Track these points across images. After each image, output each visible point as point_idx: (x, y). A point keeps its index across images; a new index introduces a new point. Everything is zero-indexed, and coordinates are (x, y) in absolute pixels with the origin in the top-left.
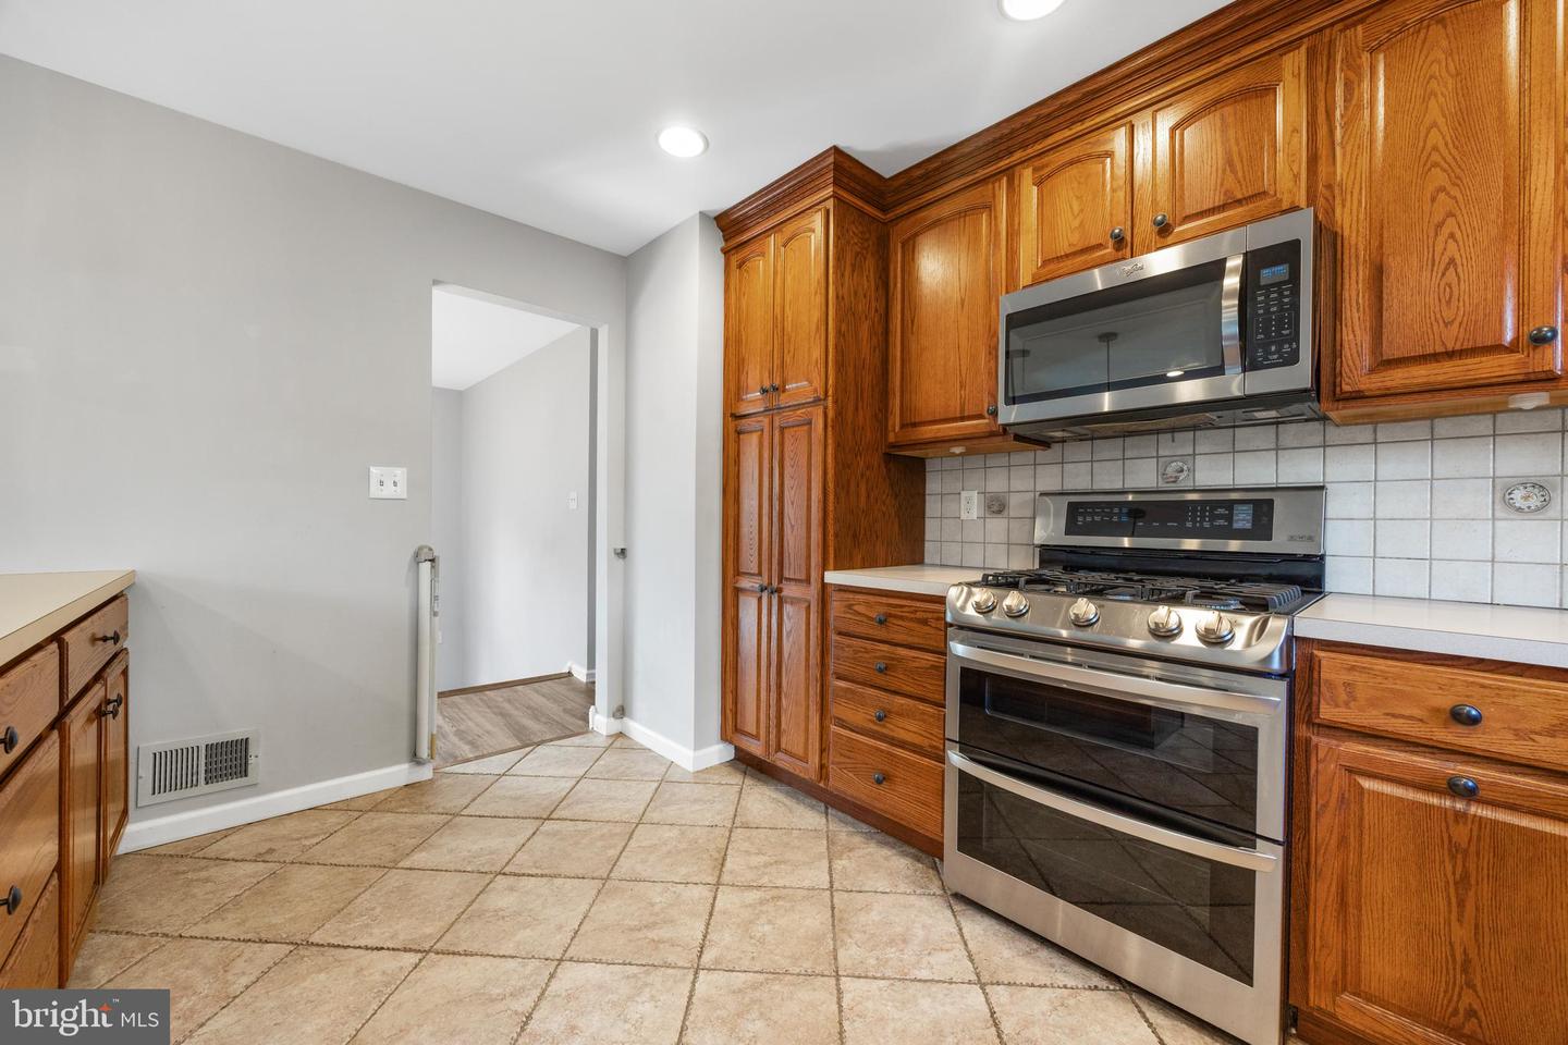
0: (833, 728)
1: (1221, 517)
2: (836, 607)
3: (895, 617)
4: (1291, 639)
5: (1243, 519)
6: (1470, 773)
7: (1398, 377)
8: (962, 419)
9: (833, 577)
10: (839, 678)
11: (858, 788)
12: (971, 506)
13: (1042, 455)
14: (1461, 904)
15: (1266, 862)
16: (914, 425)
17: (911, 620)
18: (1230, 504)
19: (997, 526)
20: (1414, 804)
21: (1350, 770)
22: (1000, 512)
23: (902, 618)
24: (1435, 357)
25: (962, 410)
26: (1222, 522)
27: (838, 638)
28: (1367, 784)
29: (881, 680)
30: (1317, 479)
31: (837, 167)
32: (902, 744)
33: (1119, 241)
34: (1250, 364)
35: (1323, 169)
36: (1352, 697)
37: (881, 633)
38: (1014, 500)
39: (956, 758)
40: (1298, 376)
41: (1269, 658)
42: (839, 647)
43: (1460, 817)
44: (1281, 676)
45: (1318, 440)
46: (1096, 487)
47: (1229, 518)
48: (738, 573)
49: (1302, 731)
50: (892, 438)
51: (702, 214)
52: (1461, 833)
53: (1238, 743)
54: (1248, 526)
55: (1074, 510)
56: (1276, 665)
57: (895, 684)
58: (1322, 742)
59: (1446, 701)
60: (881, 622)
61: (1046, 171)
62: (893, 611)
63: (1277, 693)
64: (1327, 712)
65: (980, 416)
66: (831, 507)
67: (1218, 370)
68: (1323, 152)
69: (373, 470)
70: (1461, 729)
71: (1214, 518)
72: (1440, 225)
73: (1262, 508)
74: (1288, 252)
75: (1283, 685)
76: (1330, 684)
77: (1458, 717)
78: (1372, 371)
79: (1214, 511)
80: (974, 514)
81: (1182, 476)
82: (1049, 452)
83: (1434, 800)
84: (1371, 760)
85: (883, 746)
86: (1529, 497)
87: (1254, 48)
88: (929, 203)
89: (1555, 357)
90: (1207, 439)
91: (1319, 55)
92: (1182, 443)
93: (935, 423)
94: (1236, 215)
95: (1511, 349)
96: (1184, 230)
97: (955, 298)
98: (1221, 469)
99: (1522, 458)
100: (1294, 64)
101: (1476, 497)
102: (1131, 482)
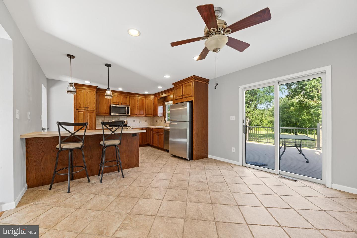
13: (108, 117)
24: (133, 114)
31: (96, 88)
33: (119, 103)
34: (127, 113)
35: (129, 103)
38: (105, 120)
40: (129, 114)
45: (126, 117)
72: (134, 108)
74: (129, 108)
78: (131, 114)
81: (119, 119)
86: (134, 121)
87: (126, 95)
88: (101, 92)
89: (137, 115)
90: (121, 117)
91: (129, 97)
92: (119, 117)
93: (102, 113)
94: (126, 104)
95: (136, 114)
96: (123, 104)
97: (105, 103)
98: (121, 119)
99: (134, 119)
100: (128, 97)
101: (132, 121)
102: (116, 119)
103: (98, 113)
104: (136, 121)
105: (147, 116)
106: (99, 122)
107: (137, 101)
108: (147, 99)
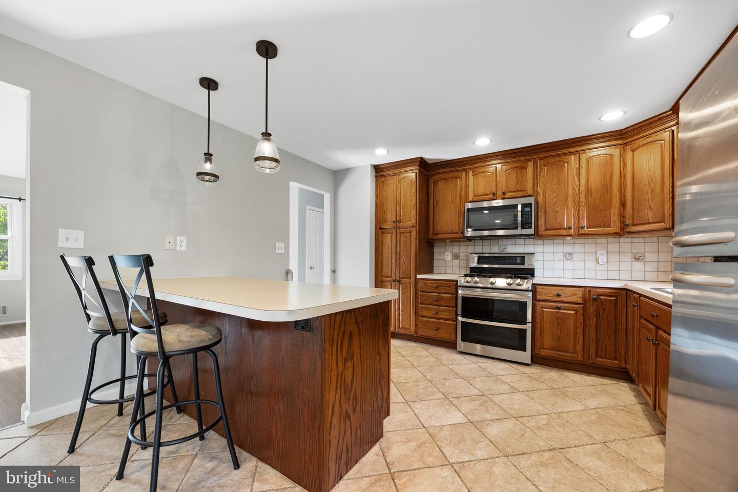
0: (420, 318)
1: (514, 260)
2: (420, 285)
3: (441, 286)
4: (533, 284)
5: (519, 260)
6: (559, 305)
7: (549, 232)
8: (452, 233)
9: (419, 276)
10: (421, 304)
11: (429, 333)
12: (448, 256)
13: (469, 243)
14: (558, 328)
15: (528, 327)
16: (437, 234)
17: (445, 286)
18: (516, 257)
19: (456, 262)
20: (552, 312)
21: (542, 308)
22: (457, 258)
23: (443, 286)
24: (554, 229)
25: (452, 231)
26: (514, 261)
27: (421, 293)
28: (544, 309)
29: (436, 303)
30: (532, 252)
31: (420, 162)
32: (443, 319)
33: (494, 194)
34: (523, 228)
35: (535, 187)
36: (542, 294)
37: (436, 291)
38: (461, 255)
39: (460, 319)
40: (531, 231)
41: (529, 288)
42: (421, 295)
43: (558, 312)
44: (531, 291)
45: (533, 243)
46: (484, 252)
47: (516, 260)
48: (382, 276)
49: (534, 302)
50: (430, 237)
51: (371, 165)
52: (558, 315)
53: (523, 305)
54: (520, 262)
55: (479, 258)
56: (530, 289)
57: (440, 303)
58: (537, 303)
59: (556, 293)
60: (437, 287)
61: (476, 173)
62: (440, 284)
63: (530, 294)
64: (538, 297)
65: (458, 233)
66: (418, 257)
67: (516, 228)
68: (536, 184)
69: (277, 244)
70: (558, 297)
71: (512, 260)
72: (555, 204)
73: (522, 258)
74: (530, 205)
75: (531, 293)
76: (539, 292)
77: (559, 295)
78: (544, 231)
79: (512, 259)
80: (449, 259)
81: (504, 250)
82: (471, 242)
83: (554, 310)
84: (545, 305)
85: (437, 320)
86: (569, 256)
87: (523, 158)
88: (442, 173)
89: (572, 231)
90: (510, 241)
91: (535, 164)
92: (504, 242)
93: (444, 234)
94: (519, 194)
95: (566, 229)
96: (508, 195)
97: (450, 200)
98: (513, 248)
99: (568, 249)
100: (531, 164)
101: (561, 256)
102: (492, 251)
103: (433, 234)
104: (576, 257)
105: (629, 233)
106: (446, 259)
107: (575, 172)
108: (633, 151)
